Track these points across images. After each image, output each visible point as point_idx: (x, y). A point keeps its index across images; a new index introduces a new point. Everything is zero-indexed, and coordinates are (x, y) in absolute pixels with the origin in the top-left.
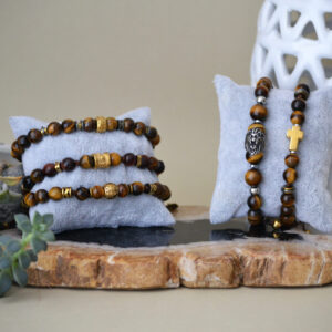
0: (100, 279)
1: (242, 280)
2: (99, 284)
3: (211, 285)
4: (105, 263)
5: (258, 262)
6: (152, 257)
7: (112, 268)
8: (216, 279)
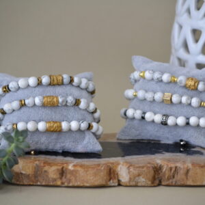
0: (64, 180)
1: (160, 181)
2: (63, 183)
3: (139, 184)
4: (67, 169)
5: (171, 169)
6: (99, 165)
7: (72, 172)
8: (142, 180)
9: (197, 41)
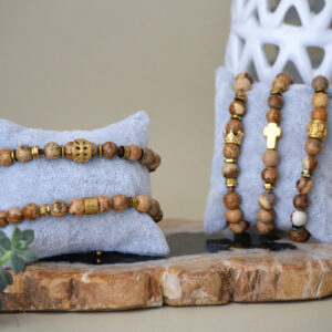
0: (74, 300)
1: (232, 296)
2: (73, 306)
3: (198, 302)
4: (78, 282)
6: (131, 273)
7: (87, 287)
8: (203, 295)
9: (272, 63)
